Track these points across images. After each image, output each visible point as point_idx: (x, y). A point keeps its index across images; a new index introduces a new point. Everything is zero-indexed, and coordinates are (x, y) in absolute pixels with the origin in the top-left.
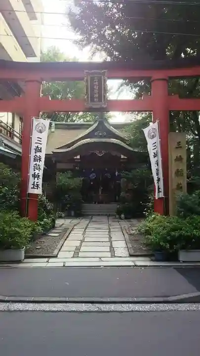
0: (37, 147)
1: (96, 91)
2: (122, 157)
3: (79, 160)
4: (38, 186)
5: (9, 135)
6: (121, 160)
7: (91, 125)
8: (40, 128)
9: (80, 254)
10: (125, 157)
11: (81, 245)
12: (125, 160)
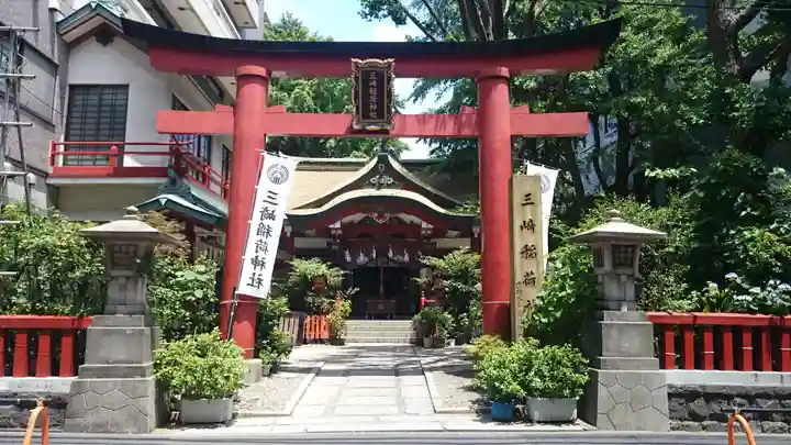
0: (266, 209)
1: (373, 99)
2: (424, 225)
3: (340, 232)
4: (260, 281)
5: (201, 179)
6: (423, 232)
7: (363, 164)
8: (278, 175)
9: (338, 410)
10: (430, 226)
11: (339, 394)
12: (429, 232)
